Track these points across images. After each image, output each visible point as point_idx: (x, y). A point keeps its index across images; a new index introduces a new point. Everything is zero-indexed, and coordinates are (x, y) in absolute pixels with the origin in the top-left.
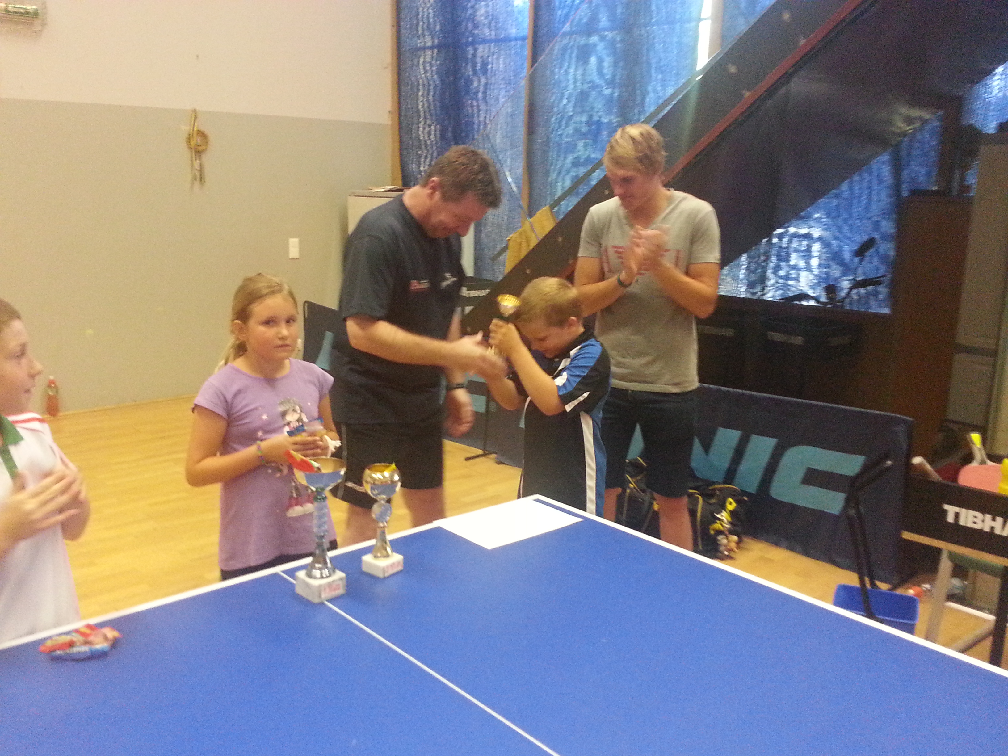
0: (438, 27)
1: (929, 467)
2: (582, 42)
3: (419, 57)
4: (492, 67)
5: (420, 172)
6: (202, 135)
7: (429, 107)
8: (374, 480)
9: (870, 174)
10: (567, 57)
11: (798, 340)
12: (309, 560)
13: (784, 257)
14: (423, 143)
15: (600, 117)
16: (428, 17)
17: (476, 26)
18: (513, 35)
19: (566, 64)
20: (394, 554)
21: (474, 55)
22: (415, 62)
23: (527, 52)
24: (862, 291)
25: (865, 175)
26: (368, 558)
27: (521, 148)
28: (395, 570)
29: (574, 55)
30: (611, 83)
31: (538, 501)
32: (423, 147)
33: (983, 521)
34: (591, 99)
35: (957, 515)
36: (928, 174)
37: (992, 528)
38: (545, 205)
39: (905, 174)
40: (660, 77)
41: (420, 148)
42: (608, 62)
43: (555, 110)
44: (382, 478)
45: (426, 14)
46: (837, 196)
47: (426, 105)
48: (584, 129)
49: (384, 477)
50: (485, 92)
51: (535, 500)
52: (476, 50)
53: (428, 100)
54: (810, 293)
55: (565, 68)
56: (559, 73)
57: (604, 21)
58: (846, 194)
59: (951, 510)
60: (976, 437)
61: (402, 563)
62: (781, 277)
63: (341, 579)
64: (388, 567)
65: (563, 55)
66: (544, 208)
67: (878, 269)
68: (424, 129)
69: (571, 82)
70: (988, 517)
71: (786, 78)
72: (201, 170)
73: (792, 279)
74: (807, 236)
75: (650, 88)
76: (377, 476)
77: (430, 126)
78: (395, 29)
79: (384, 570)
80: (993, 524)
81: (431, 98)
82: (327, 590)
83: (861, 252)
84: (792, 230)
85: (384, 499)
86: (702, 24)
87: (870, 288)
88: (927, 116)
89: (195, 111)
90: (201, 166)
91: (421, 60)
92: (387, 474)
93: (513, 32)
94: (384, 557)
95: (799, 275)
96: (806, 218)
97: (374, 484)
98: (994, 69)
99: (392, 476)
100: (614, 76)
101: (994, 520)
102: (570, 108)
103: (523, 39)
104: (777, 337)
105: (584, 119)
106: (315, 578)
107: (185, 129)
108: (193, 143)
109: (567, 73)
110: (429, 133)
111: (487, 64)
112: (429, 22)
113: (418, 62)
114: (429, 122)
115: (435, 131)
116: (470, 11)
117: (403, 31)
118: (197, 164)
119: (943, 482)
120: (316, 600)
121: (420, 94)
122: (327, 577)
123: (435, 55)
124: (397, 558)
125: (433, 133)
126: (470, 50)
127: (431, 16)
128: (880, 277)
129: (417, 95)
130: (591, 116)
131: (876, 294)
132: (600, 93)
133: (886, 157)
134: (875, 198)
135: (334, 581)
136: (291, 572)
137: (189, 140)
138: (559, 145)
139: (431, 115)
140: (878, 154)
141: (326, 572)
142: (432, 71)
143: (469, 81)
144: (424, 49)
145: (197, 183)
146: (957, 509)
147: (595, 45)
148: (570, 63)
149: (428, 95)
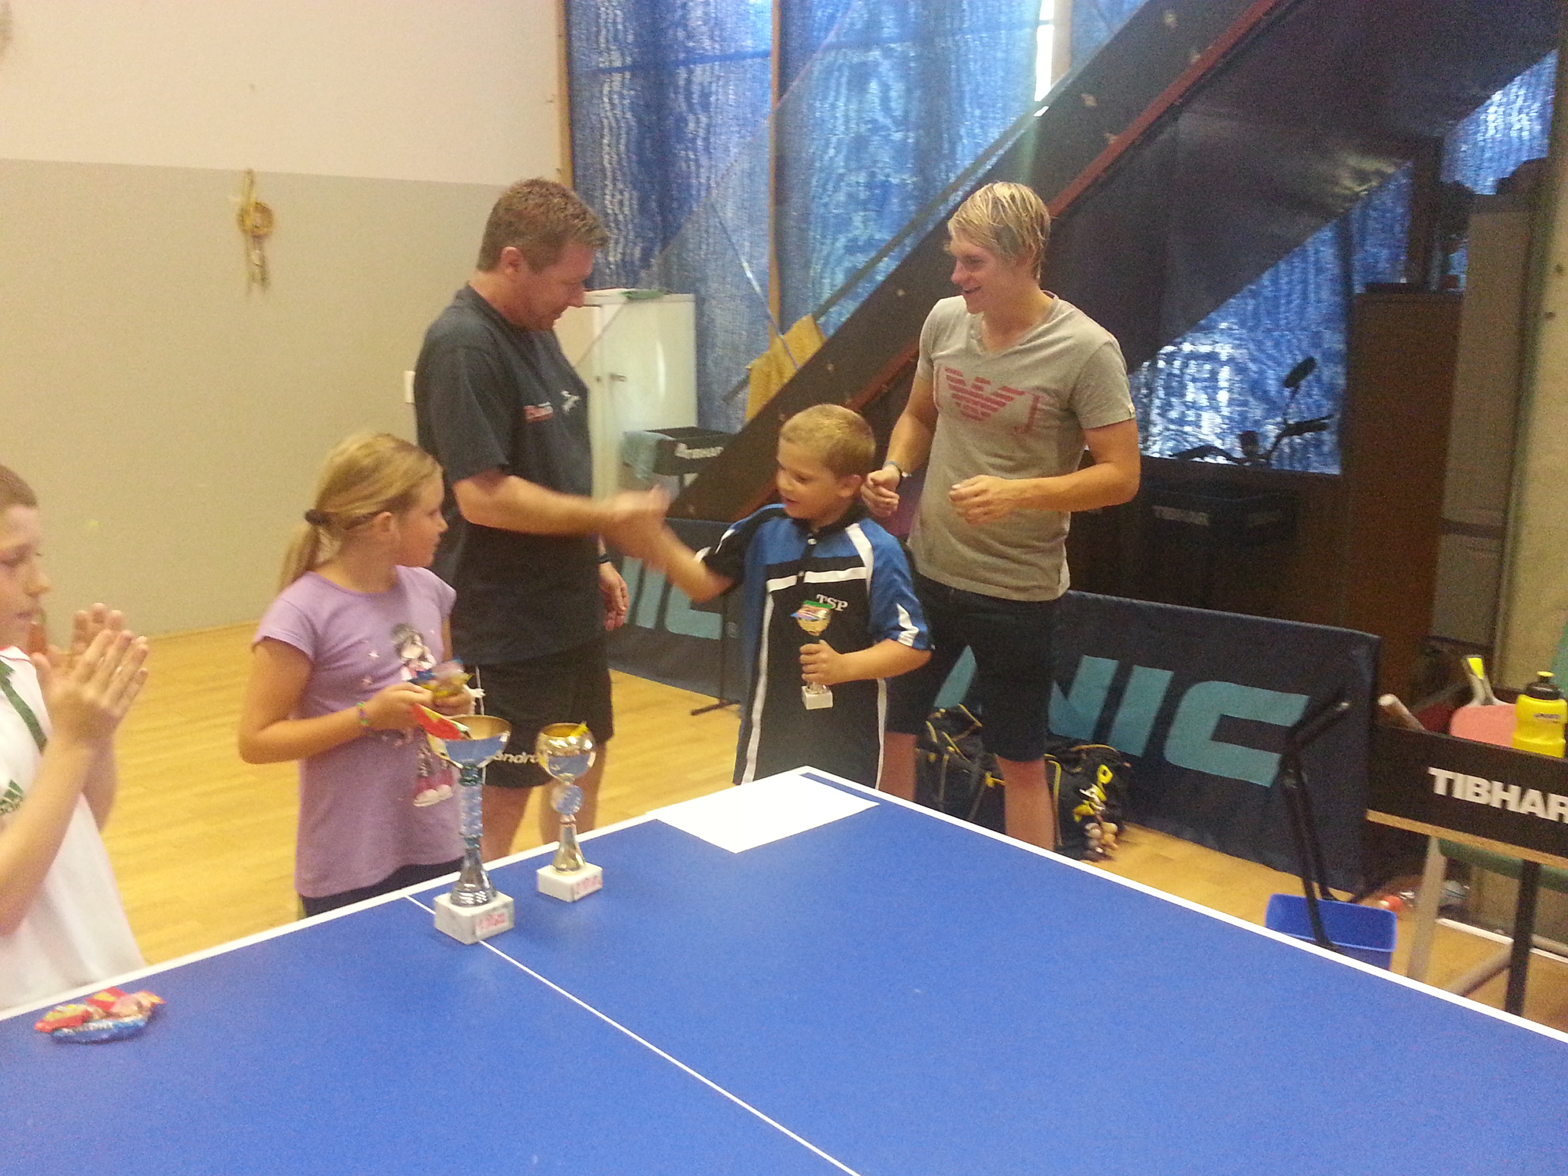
0: (630, 38)
1: (1405, 710)
2: (856, 60)
3: (602, 86)
4: (717, 100)
5: (609, 263)
6: (263, 210)
7: (619, 162)
8: (554, 749)
9: (1305, 260)
10: (833, 83)
11: (1201, 519)
12: (455, 877)
13: (1175, 389)
14: (612, 218)
15: (888, 176)
16: (615, 23)
17: (690, 37)
18: (750, 50)
19: (832, 93)
20: (588, 864)
21: (689, 81)
22: (596, 90)
23: (771, 76)
24: (1297, 440)
25: (1297, 261)
26: (546, 872)
27: (766, 225)
28: (590, 890)
29: (844, 80)
30: (903, 123)
31: (808, 776)
32: (613, 225)
33: (1489, 792)
34: (871, 149)
35: (1450, 783)
36: (1394, 259)
37: (1504, 802)
38: (806, 314)
39: (1357, 260)
40: (977, 112)
42: (897, 90)
43: (818, 164)
44: (566, 745)
45: (611, 16)
46: (1254, 295)
47: (615, 158)
48: (863, 195)
49: (569, 744)
50: (706, 139)
51: (803, 775)
52: (690, 72)
53: (618, 153)
54: (1218, 444)
55: (831, 99)
56: (821, 109)
57: (889, 27)
58: (1268, 292)
59: (1441, 776)
60: (1475, 663)
61: (600, 879)
62: (1172, 421)
63: (506, 906)
64: (578, 884)
65: (827, 79)
66: (804, 318)
67: (1319, 407)
68: (613, 196)
69: (840, 121)
70: (1498, 785)
71: (1173, 112)
72: (263, 266)
73: (1189, 423)
74: (1211, 357)
75: (963, 131)
76: (559, 742)
77: (621, 192)
78: (563, 42)
79: (572, 890)
80: (1505, 796)
81: (622, 148)
82: (485, 923)
83: (1292, 381)
84: (1187, 347)
85: (569, 779)
86: (1040, 29)
87: (1308, 435)
88: (1390, 170)
89: (250, 173)
90: (263, 259)
91: (606, 89)
92: (573, 739)
93: (749, 44)
94: (572, 870)
95: (1199, 416)
96: (1208, 329)
97: (553, 755)
98: (1489, 98)
99: (581, 743)
100: (906, 113)
101: (1506, 789)
102: (840, 161)
103: (765, 55)
104: (1169, 513)
105: (862, 178)
106: (466, 905)
107: (236, 200)
108: (249, 223)
109: (833, 106)
110: (621, 203)
111: (709, 94)
112: (616, 30)
113: (601, 92)
114: (620, 186)
115: (631, 199)
116: (679, 13)
117: (576, 44)
118: (255, 257)
119: (1428, 733)
120: (468, 941)
121: (605, 141)
122: (484, 903)
123: (627, 82)
124: (592, 871)
125: (627, 203)
126: (682, 73)
127: (619, 20)
128: (1323, 419)
129: (601, 144)
130: (873, 175)
131: (1319, 444)
132: (887, 139)
133: (1327, 234)
134: (1312, 297)
135: (494, 909)
136: (427, 897)
137: (242, 219)
138: (824, 218)
139: (624, 174)
140: (1316, 229)
141: (481, 896)
142: (623, 105)
143: (682, 120)
144: (610, 71)
145: (256, 287)
146: (1449, 774)
147: (877, 64)
148: (838, 92)
149: (618, 143)
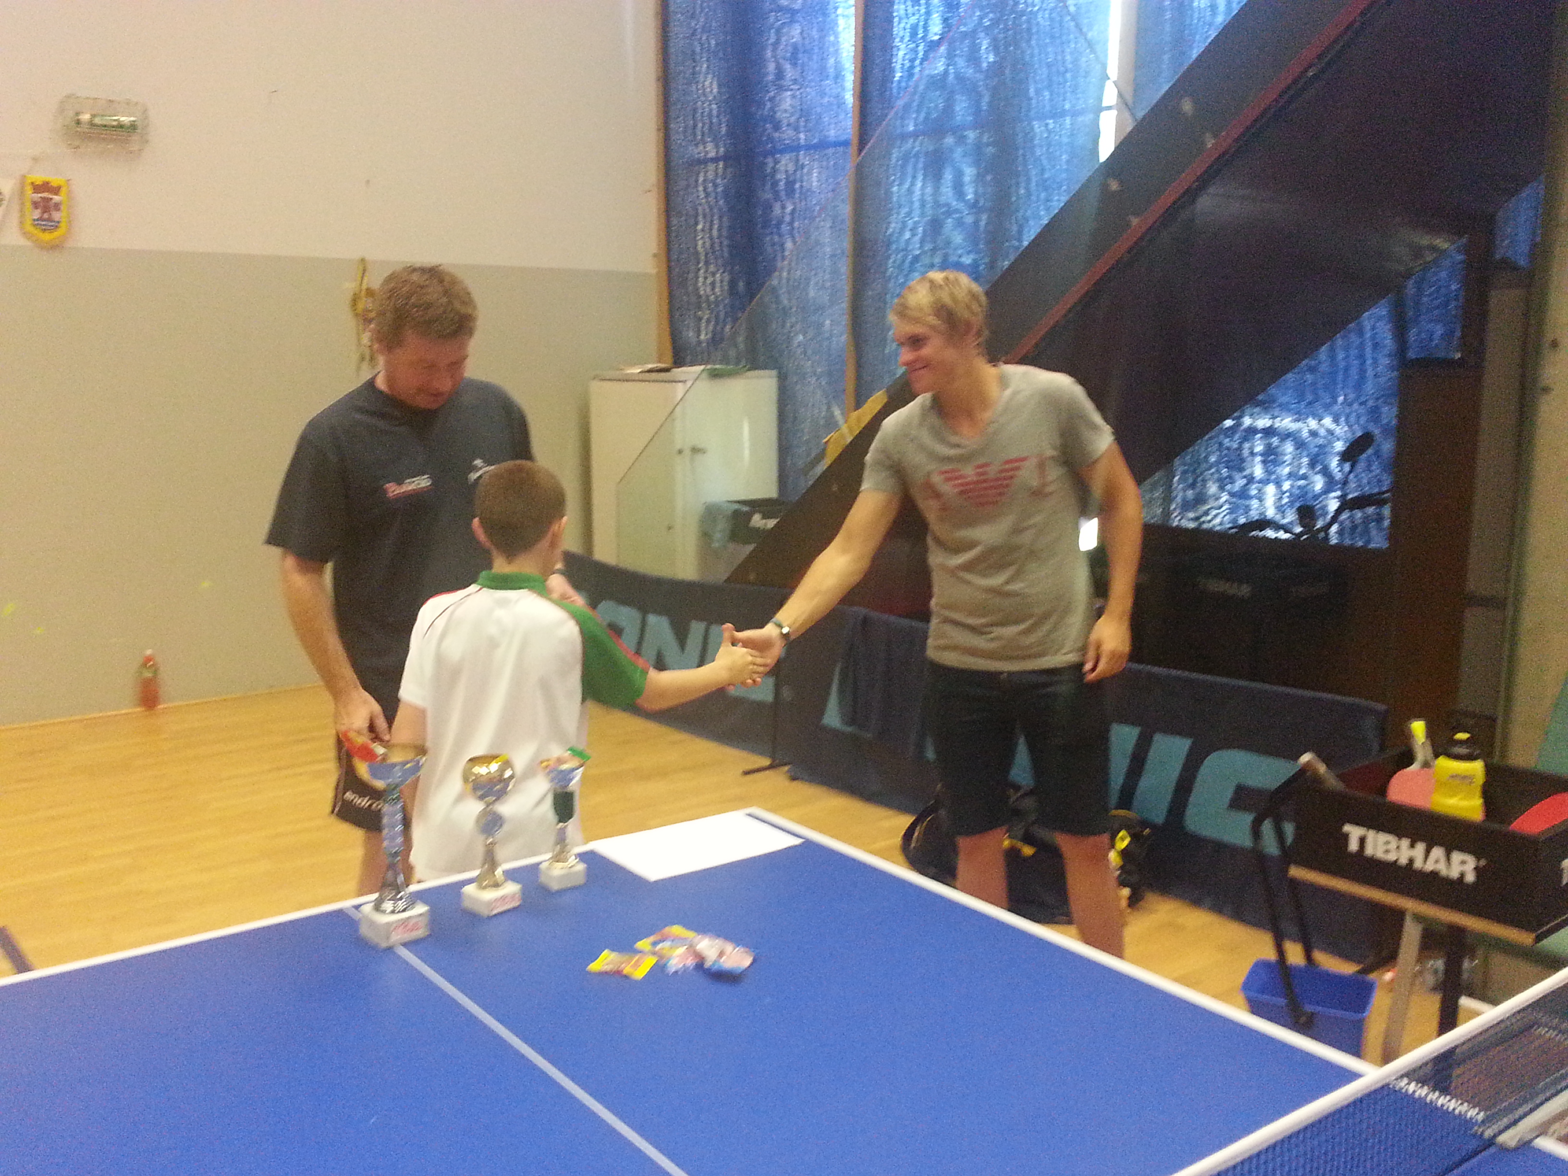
0: (724, 130)
1: (1322, 768)
2: (931, 148)
3: (698, 174)
4: (801, 187)
5: (700, 342)
7: (712, 246)
8: (476, 775)
9: (1361, 334)
10: (910, 169)
11: (1245, 590)
14: (704, 299)
16: (710, 115)
17: (777, 127)
18: (832, 139)
19: (909, 179)
20: (508, 884)
21: (775, 171)
22: (692, 181)
23: (851, 164)
27: (845, 305)
28: (508, 906)
29: (921, 165)
30: (974, 206)
31: (750, 815)
32: (704, 305)
33: (1398, 849)
34: (946, 230)
35: (1362, 841)
36: (1448, 335)
37: (1411, 860)
38: (881, 389)
39: (1412, 335)
40: (1043, 195)
41: (699, 308)
42: (969, 173)
43: (894, 247)
44: (487, 773)
45: (707, 110)
47: (708, 245)
49: (490, 772)
50: (791, 223)
51: (747, 816)
52: (777, 162)
53: (711, 238)
55: (907, 185)
56: (898, 193)
57: (963, 115)
59: (1354, 832)
60: (1418, 728)
61: (519, 896)
63: (423, 915)
64: (497, 901)
65: (903, 167)
66: (879, 394)
67: (1379, 481)
68: (706, 278)
69: (917, 205)
70: (1405, 843)
71: (1190, 195)
73: (1251, 497)
76: (481, 770)
77: (714, 274)
78: (661, 134)
79: (489, 903)
80: (1412, 853)
81: (715, 233)
82: (400, 930)
83: (1350, 455)
86: (1104, 115)
88: (1444, 245)
89: (363, 261)
91: (701, 179)
92: (494, 767)
93: (832, 134)
94: (493, 887)
95: (1260, 490)
97: (476, 781)
99: (500, 771)
100: (978, 196)
101: (1412, 846)
102: (915, 244)
103: (846, 144)
104: (1214, 585)
105: (939, 259)
106: (384, 912)
107: (350, 286)
108: (361, 306)
109: (910, 191)
111: (794, 182)
112: (711, 123)
113: (697, 181)
114: (713, 268)
115: (722, 281)
116: (769, 105)
117: (673, 137)
119: (1349, 792)
120: (384, 945)
121: (700, 227)
122: (401, 912)
123: (720, 171)
124: (512, 888)
125: (718, 285)
126: (770, 161)
128: (1383, 493)
129: (696, 231)
130: (947, 256)
132: (959, 221)
133: (1383, 310)
135: (409, 918)
137: (355, 304)
139: (716, 258)
140: (1370, 305)
141: (401, 905)
142: (717, 194)
143: (768, 207)
144: (704, 162)
145: (366, 366)
146: (1361, 831)
147: (950, 151)
148: (914, 177)
149: (711, 229)
